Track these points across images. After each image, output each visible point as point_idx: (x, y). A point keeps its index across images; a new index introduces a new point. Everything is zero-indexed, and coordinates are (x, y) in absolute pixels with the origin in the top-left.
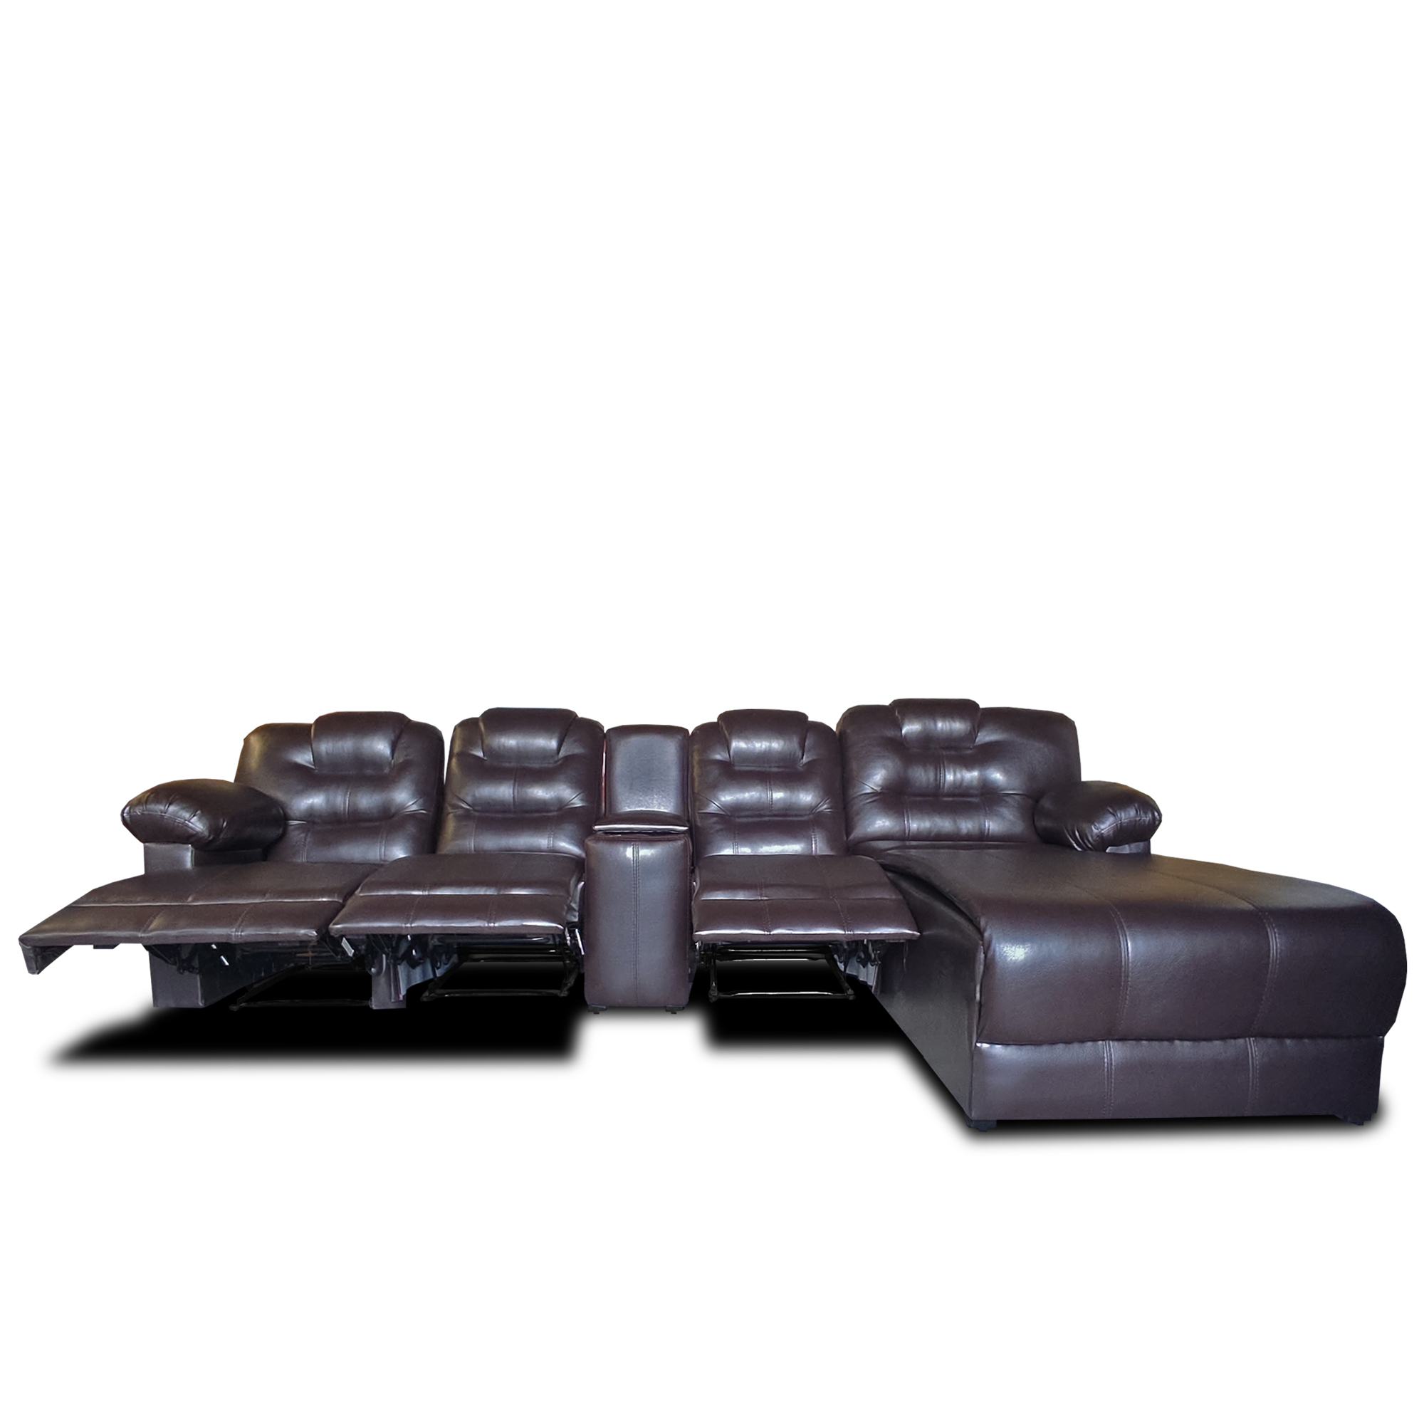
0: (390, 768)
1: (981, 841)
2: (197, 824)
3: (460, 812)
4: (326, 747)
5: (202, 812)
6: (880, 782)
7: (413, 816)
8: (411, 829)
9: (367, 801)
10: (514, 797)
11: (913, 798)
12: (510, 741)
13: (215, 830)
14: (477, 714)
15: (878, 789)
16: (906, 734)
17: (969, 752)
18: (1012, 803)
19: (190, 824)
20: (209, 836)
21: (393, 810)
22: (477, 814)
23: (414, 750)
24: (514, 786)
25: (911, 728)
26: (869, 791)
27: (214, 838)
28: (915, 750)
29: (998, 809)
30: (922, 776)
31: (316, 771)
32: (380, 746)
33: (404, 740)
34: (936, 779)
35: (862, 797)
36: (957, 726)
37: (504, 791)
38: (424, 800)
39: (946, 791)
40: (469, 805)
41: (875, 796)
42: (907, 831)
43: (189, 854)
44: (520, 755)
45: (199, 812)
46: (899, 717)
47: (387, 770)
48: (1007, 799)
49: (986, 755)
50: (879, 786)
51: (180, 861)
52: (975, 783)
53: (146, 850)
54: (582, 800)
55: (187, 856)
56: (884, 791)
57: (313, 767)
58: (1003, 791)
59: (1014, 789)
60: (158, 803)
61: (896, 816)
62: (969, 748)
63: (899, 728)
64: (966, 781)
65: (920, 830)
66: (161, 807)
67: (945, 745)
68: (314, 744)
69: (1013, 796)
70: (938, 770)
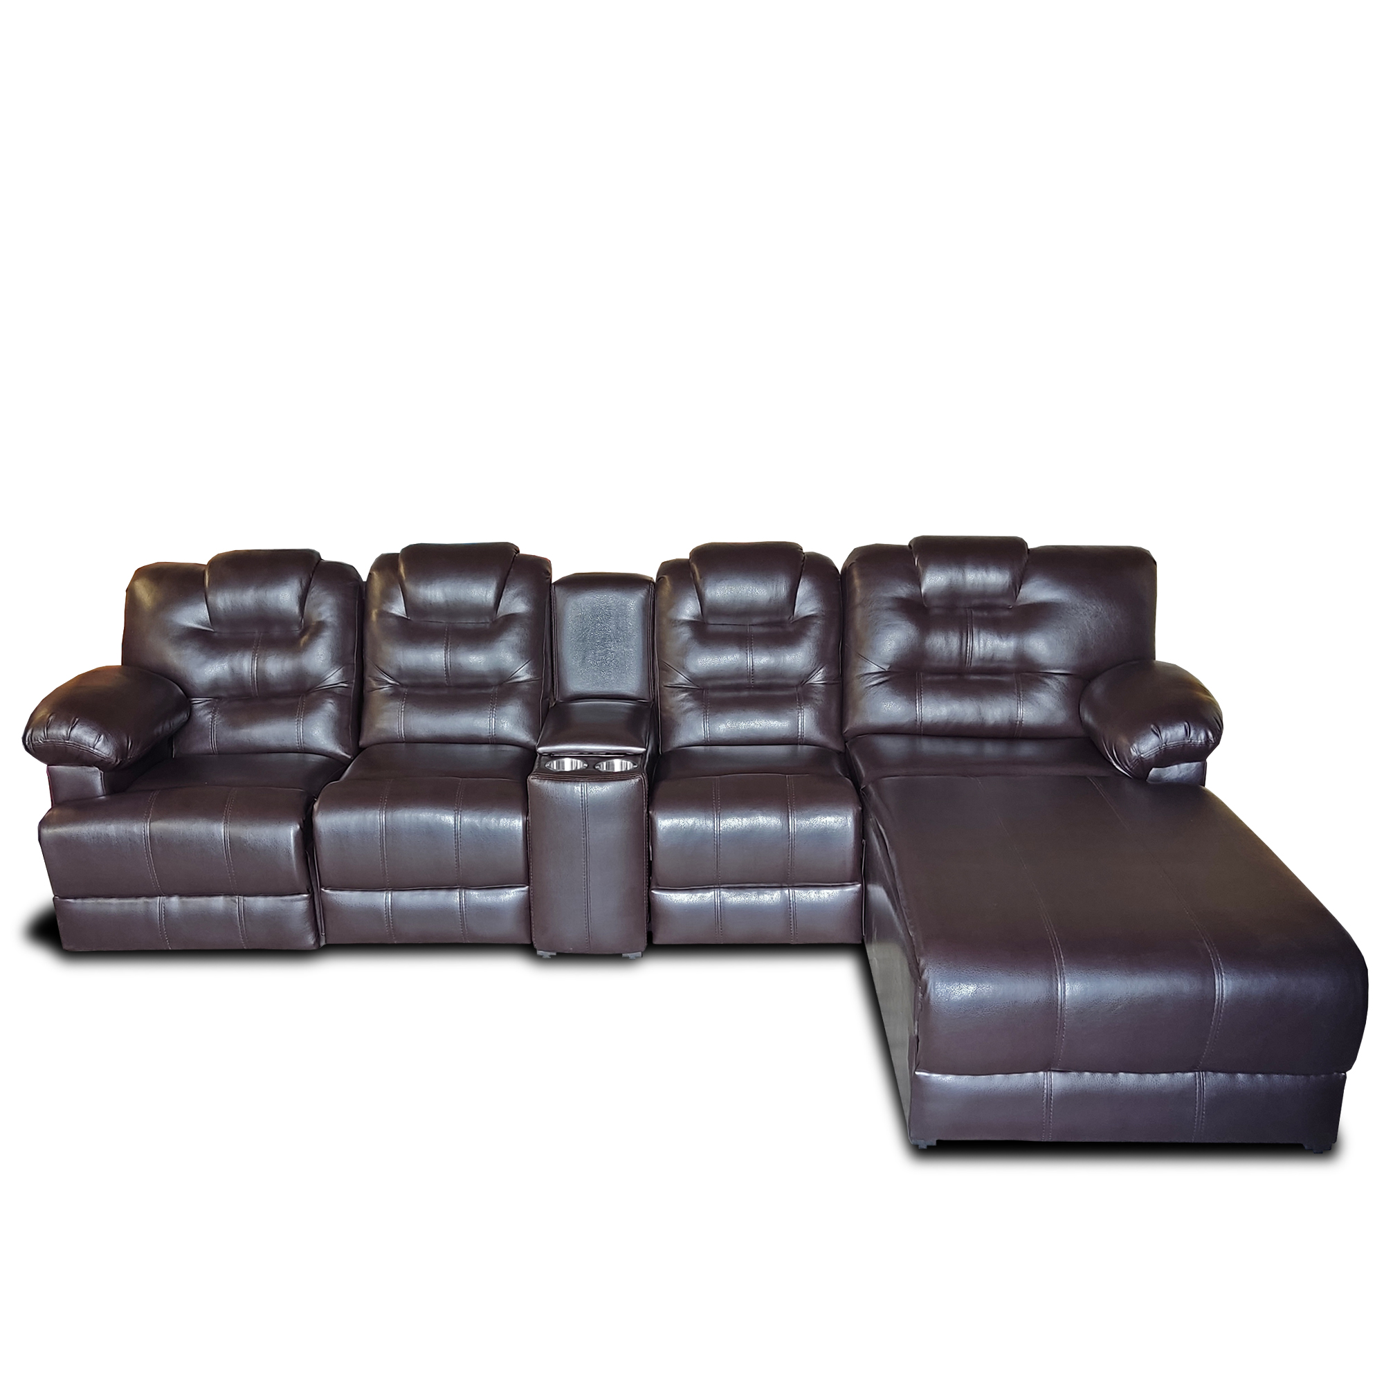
0: (300, 629)
1: (1011, 734)
2: (102, 747)
3: (386, 688)
4: (224, 600)
5: (106, 736)
6: (889, 660)
7: (329, 692)
8: (330, 707)
9: (276, 666)
10: (447, 670)
11: (929, 678)
12: (436, 593)
13: (121, 751)
14: (397, 550)
15: (886, 667)
16: (925, 594)
17: (1006, 613)
18: (1054, 687)
19: (96, 750)
20: (117, 761)
21: (309, 685)
22: (405, 690)
23: (326, 608)
24: (446, 650)
25: (935, 580)
26: (874, 668)
27: (121, 762)
28: (936, 611)
29: (1035, 694)
30: (943, 644)
31: (216, 634)
32: (285, 596)
33: (316, 593)
34: (961, 653)
35: (867, 676)
36: (993, 578)
37: (435, 658)
38: (344, 671)
39: (973, 664)
40: (394, 680)
41: (880, 677)
42: (918, 723)
43: (98, 777)
44: (452, 610)
45: (102, 735)
46: (920, 568)
47: (296, 630)
48: (1047, 681)
49: (1027, 619)
50: (888, 664)
51: (88, 785)
52: (1009, 656)
53: (50, 774)
54: (527, 672)
55: (96, 778)
56: (894, 670)
57: (211, 630)
58: (1043, 669)
59: (1058, 668)
60: (60, 726)
61: (906, 703)
62: (1006, 608)
63: (918, 582)
64: (999, 655)
65: (936, 721)
66: (63, 732)
67: (976, 602)
68: (210, 598)
69: (1056, 676)
70: (965, 634)
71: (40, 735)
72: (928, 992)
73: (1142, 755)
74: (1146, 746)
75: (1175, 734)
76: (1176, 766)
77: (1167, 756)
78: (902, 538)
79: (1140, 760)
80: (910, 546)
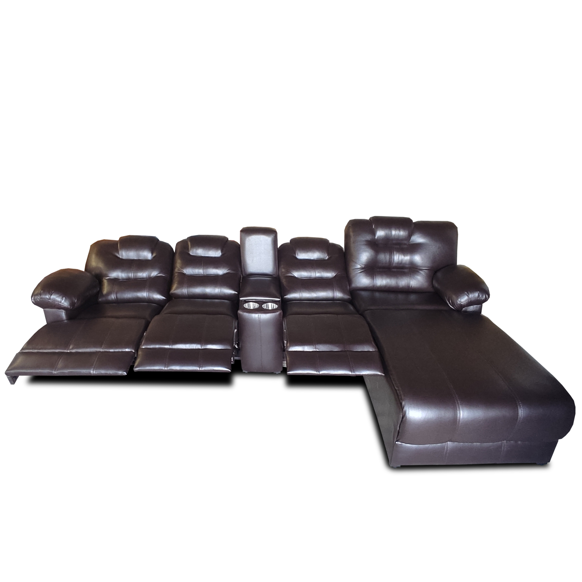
1: (408, 291)
5: (66, 298)
6: (364, 263)
7: (160, 277)
11: (379, 270)
13: (72, 304)
15: (363, 266)
16: (377, 239)
17: (406, 246)
18: (423, 274)
19: (61, 304)
20: (71, 307)
22: (188, 275)
24: (203, 264)
25: (380, 233)
26: (359, 266)
27: (73, 308)
28: (381, 245)
29: (416, 276)
30: (383, 257)
34: (390, 261)
35: (357, 269)
36: (402, 233)
39: (394, 265)
41: (361, 270)
42: (375, 286)
43: (64, 313)
45: (64, 298)
46: (375, 229)
48: (421, 272)
49: (414, 248)
51: (59, 316)
52: (408, 262)
56: (366, 267)
58: (420, 267)
59: (424, 267)
60: (46, 295)
61: (371, 279)
62: (405, 244)
63: (374, 234)
64: (404, 262)
65: (381, 286)
66: (47, 297)
67: (394, 242)
69: (424, 270)
70: (391, 254)
71: (38, 298)
73: (462, 303)
74: (463, 299)
75: (475, 295)
76: (473, 306)
77: (470, 303)
78: (367, 217)
79: (460, 305)
80: (370, 219)
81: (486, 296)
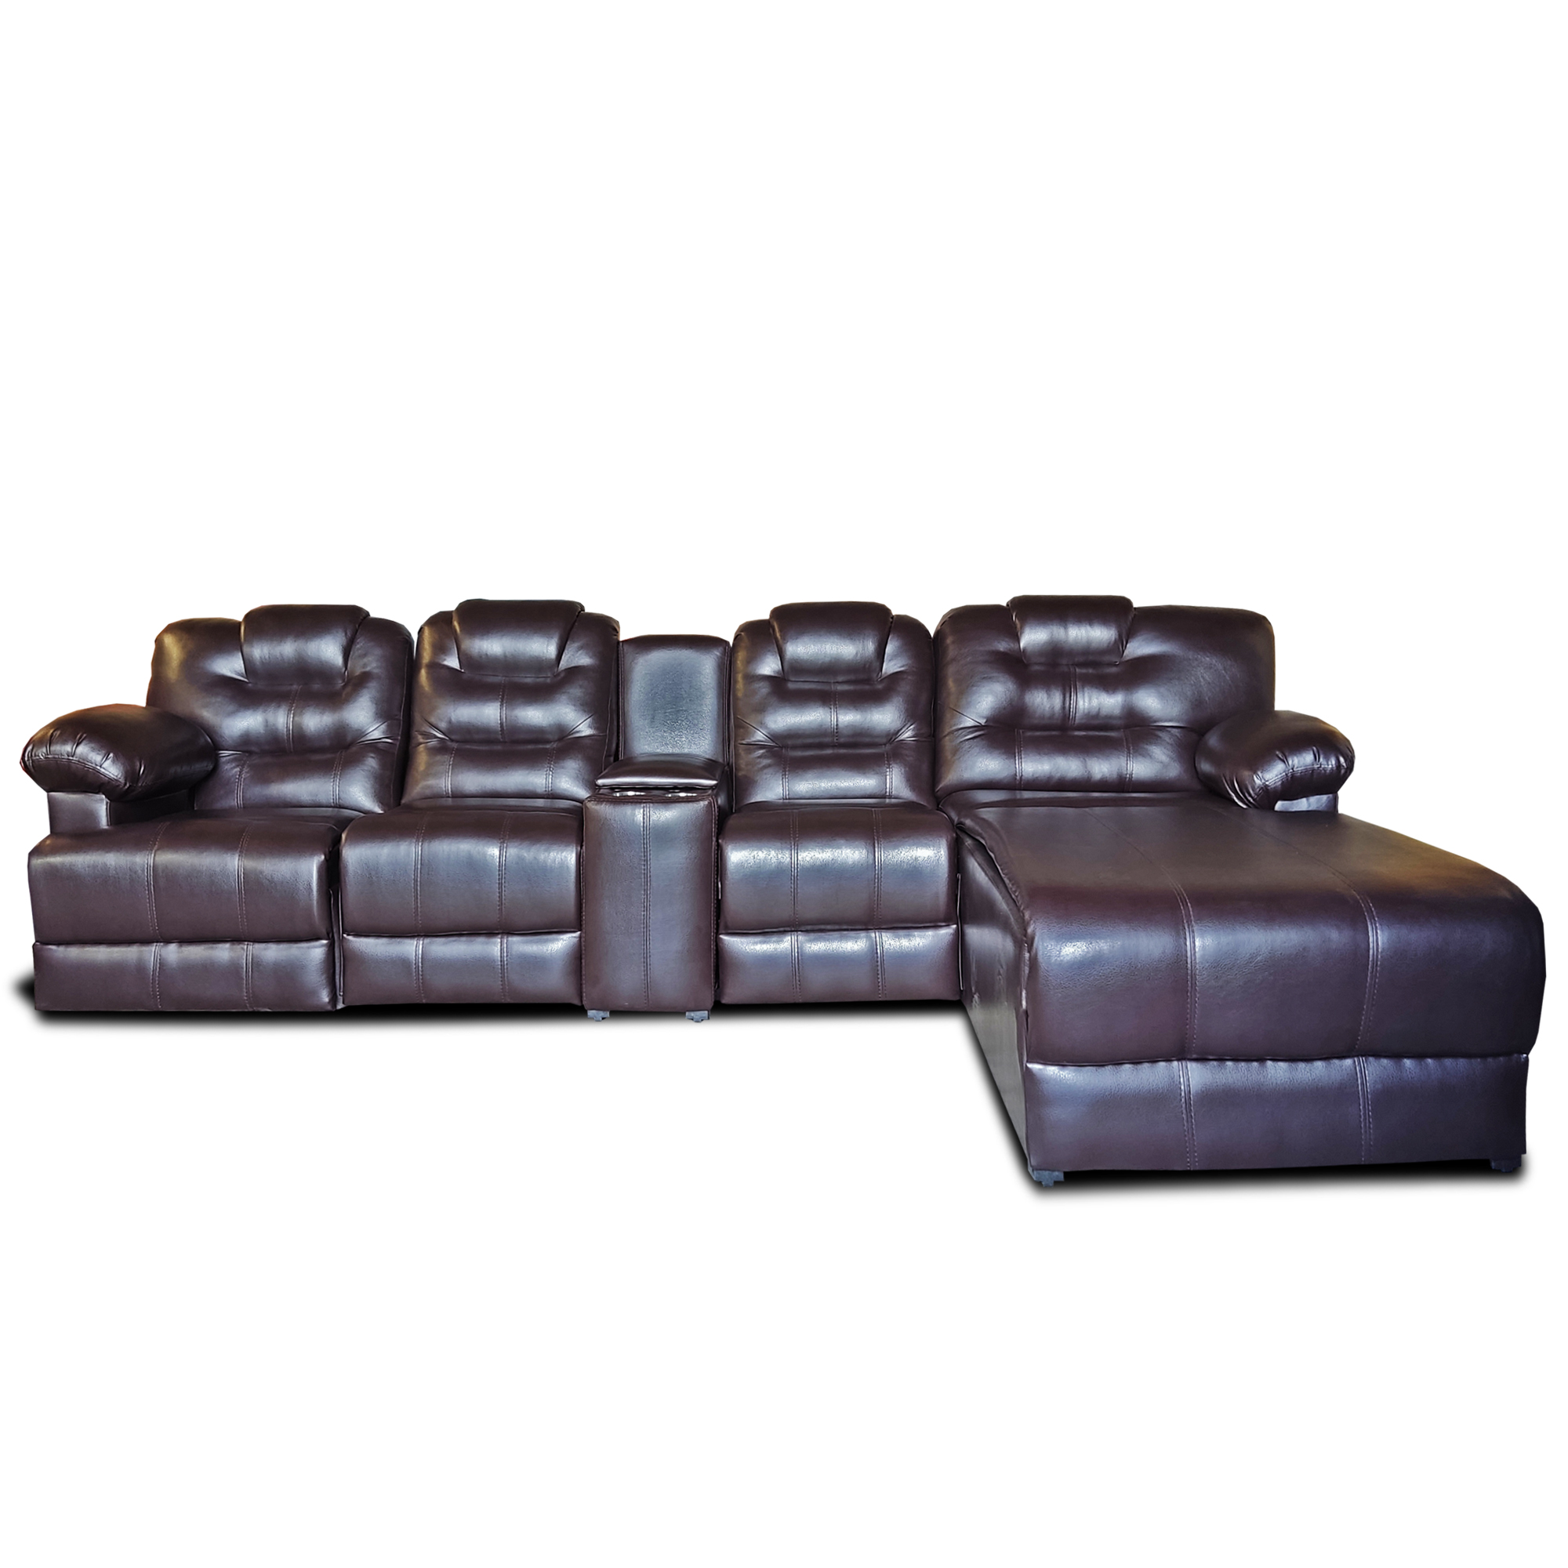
0: (344, 681)
1: (1120, 790)
2: (111, 769)
3: (433, 743)
4: (260, 651)
5: (116, 756)
6: (986, 714)
7: (373, 747)
8: (372, 762)
9: (315, 721)
10: (501, 724)
11: (1029, 734)
12: (493, 646)
13: (131, 775)
14: (452, 607)
15: (983, 722)
16: (1025, 646)
17: (1114, 670)
18: (1168, 740)
19: (102, 770)
20: (125, 784)
21: (349, 738)
22: (455, 745)
23: (372, 659)
24: (502, 705)
25: (1034, 637)
26: (969, 723)
27: (130, 786)
28: (1037, 668)
29: (1146, 746)
30: (1044, 701)
31: (250, 685)
32: (328, 650)
33: (361, 644)
34: (1064, 708)
35: (960, 732)
36: (1099, 634)
37: (488, 713)
38: (388, 726)
39: (1077, 721)
40: (444, 734)
41: (976, 731)
42: (1018, 778)
43: (104, 807)
44: (510, 665)
45: (111, 755)
46: (1018, 622)
47: (340, 684)
48: (1160, 734)
49: (1135, 675)
50: (984, 717)
51: (92, 816)
52: (1117, 712)
53: (52, 806)
54: (590, 727)
55: (100, 807)
56: (991, 724)
57: (246, 680)
58: (1155, 722)
59: (1170, 721)
60: (65, 742)
61: (1004, 757)
62: (1114, 665)
63: (1017, 638)
64: (1104, 712)
65: (1036, 776)
66: (68, 748)
67: (1081, 659)
68: (246, 649)
69: (1169, 729)
70: (1068, 695)
71: (41, 753)
72: (1035, 945)
73: (1267, 783)
74: (1273, 775)
75: (1304, 760)
76: (1304, 800)
77: (1294, 787)
79: (1265, 788)
80: (1008, 605)
81: (1338, 760)
